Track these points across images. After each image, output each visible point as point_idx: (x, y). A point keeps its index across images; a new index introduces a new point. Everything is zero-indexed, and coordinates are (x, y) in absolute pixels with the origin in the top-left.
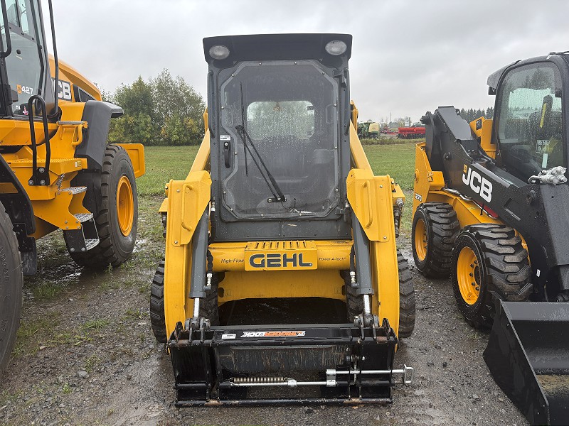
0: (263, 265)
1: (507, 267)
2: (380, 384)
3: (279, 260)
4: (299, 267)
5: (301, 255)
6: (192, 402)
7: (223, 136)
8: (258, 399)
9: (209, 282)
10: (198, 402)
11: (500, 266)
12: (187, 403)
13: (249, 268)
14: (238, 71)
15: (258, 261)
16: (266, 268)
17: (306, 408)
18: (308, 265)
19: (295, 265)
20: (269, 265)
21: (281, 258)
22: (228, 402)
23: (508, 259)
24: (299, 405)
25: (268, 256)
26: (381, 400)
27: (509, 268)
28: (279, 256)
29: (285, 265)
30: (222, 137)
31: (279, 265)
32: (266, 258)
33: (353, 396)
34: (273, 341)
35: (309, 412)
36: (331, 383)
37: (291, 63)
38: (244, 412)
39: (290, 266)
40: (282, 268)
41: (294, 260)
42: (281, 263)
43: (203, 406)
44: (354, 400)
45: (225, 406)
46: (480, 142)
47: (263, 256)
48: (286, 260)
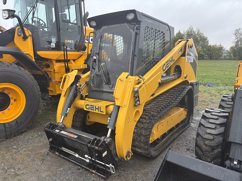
0: (89, 109)
1: (206, 135)
2: (102, 168)
3: (94, 108)
4: (100, 112)
5: (100, 107)
9: (68, 111)
11: (202, 134)
13: (85, 109)
15: (88, 107)
18: (102, 112)
19: (98, 111)
20: (91, 109)
21: (94, 107)
23: (208, 131)
25: (91, 105)
26: (102, 175)
27: (207, 136)
28: (94, 106)
29: (95, 110)
33: (93, 170)
36: (88, 161)
39: (97, 111)
41: (98, 109)
42: (94, 109)
45: (59, 156)
47: (89, 105)
48: (96, 108)
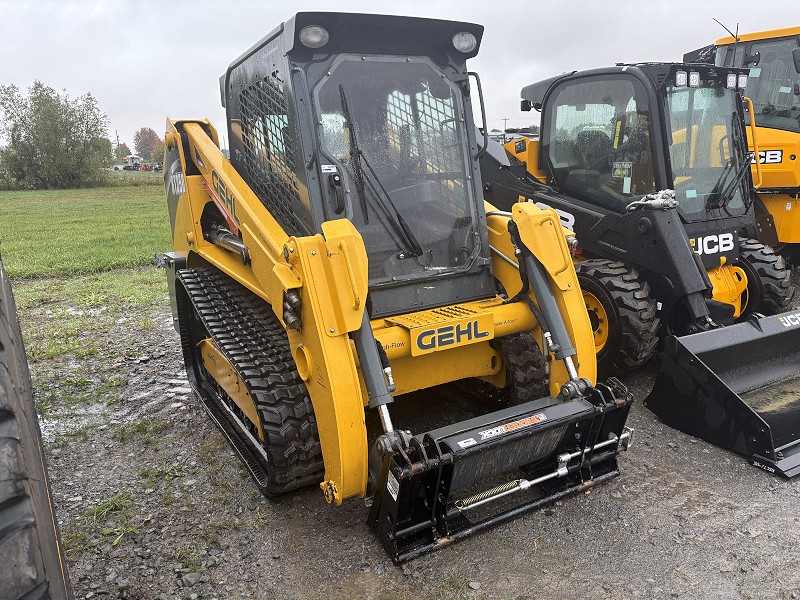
0: (433, 345)
4: (475, 340)
5: (476, 323)
6: (416, 551)
7: (326, 167)
8: (491, 519)
9: (391, 379)
10: (424, 548)
12: (410, 554)
13: (416, 352)
14: (334, 67)
15: (427, 341)
16: (438, 348)
17: (543, 511)
18: (484, 335)
19: (470, 338)
20: (440, 342)
21: (454, 331)
22: (460, 535)
24: (537, 509)
25: (440, 331)
27: (641, 305)
28: (451, 328)
29: (459, 340)
30: (324, 168)
31: (452, 341)
32: (437, 335)
33: (585, 480)
34: (520, 434)
35: (549, 514)
36: (563, 471)
37: (403, 60)
38: (482, 540)
39: (465, 340)
40: (456, 345)
41: (468, 332)
42: (455, 338)
43: (431, 551)
44: (586, 484)
45: (458, 541)
46: (526, 167)
47: (433, 332)
48: (460, 333)
